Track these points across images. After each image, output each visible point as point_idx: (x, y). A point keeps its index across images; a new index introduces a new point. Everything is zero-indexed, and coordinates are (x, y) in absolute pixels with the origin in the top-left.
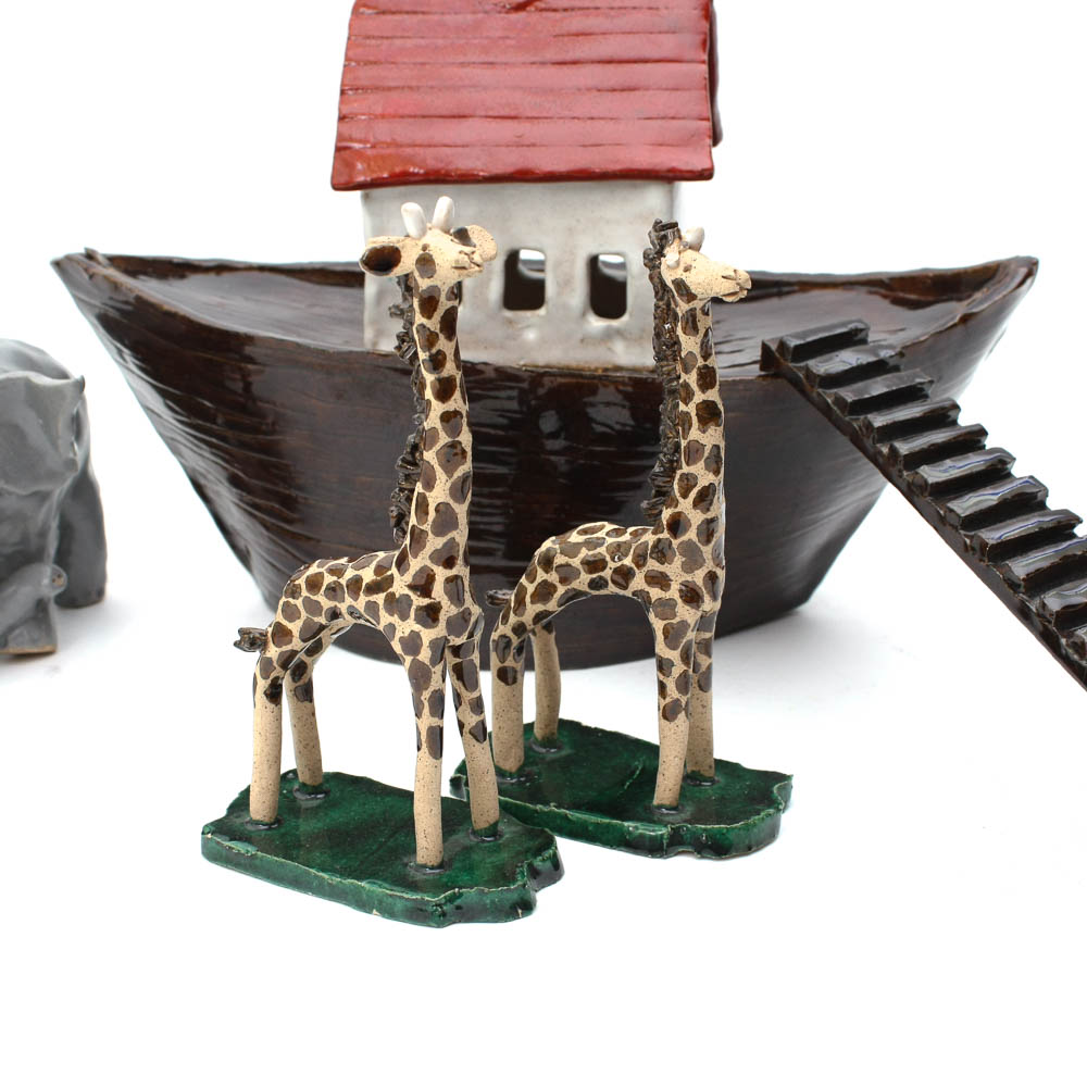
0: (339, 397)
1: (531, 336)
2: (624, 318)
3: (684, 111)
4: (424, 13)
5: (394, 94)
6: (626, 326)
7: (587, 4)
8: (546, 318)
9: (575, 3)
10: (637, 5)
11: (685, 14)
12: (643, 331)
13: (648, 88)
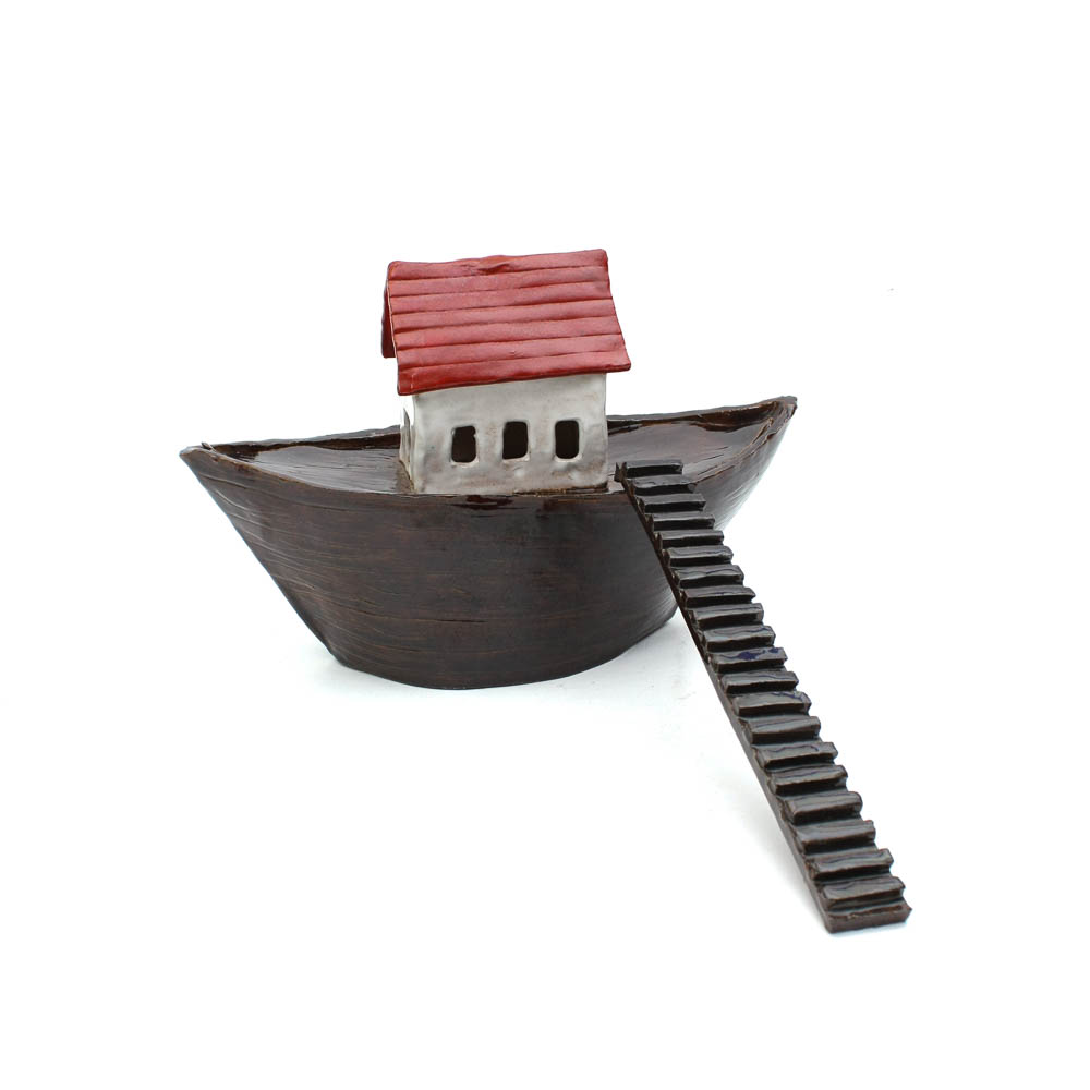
1: (520, 474)
2: (578, 458)
3: (607, 329)
4: (435, 278)
5: (430, 332)
6: (580, 462)
7: (535, 266)
8: (529, 462)
9: (527, 266)
10: (566, 264)
11: (595, 269)
12: (590, 464)
13: (583, 317)
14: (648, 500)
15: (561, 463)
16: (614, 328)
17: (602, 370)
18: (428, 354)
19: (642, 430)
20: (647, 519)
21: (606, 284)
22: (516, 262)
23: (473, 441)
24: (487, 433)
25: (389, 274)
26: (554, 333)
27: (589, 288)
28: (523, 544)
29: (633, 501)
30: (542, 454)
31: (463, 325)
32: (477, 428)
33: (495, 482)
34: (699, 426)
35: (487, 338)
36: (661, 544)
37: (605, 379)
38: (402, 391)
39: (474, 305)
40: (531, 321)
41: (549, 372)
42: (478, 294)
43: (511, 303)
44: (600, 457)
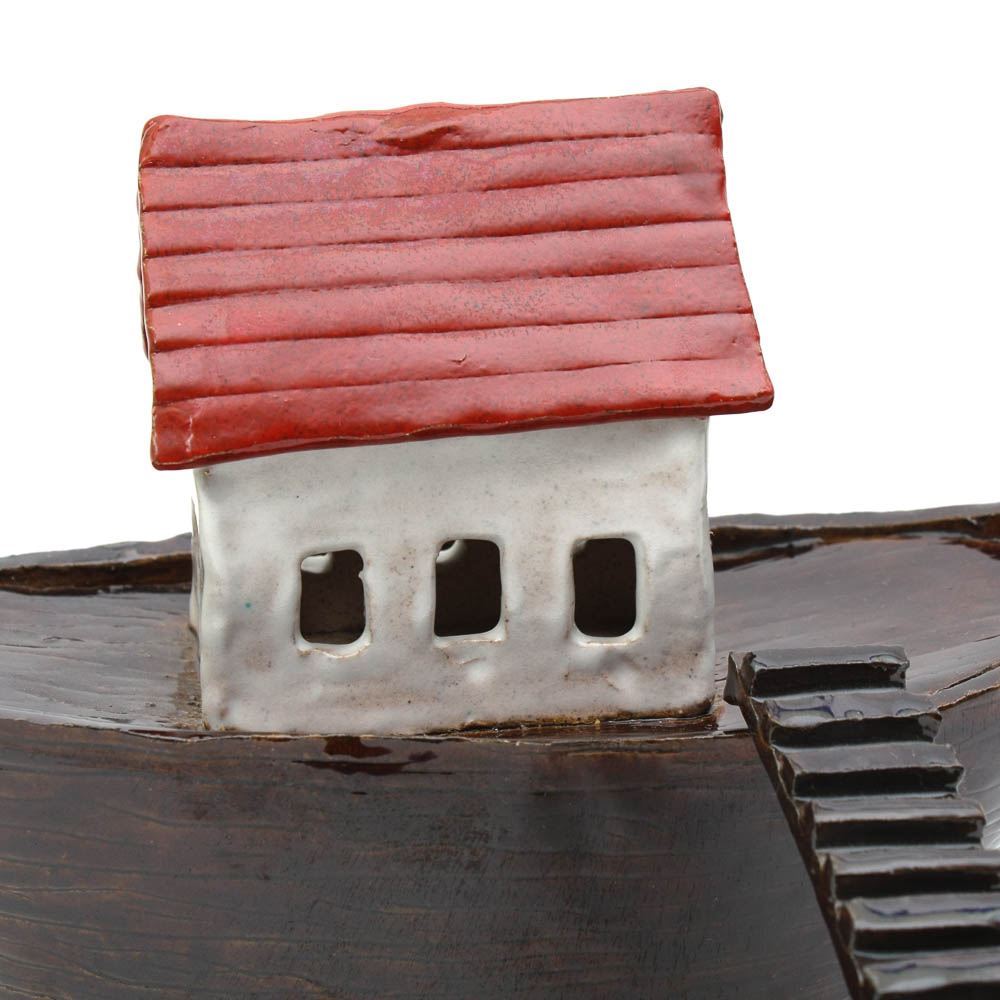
0: (199, 814)
1: (479, 675)
2: (634, 635)
3: (712, 300)
4: (263, 161)
5: (241, 303)
6: (639, 644)
7: (529, 132)
8: (505, 646)
9: (505, 135)
10: (607, 128)
11: (686, 142)
12: (666, 653)
13: (649, 266)
14: (804, 760)
15: (589, 647)
16: (731, 297)
17: (698, 409)
18: (233, 363)
19: (821, 556)
20: (799, 812)
21: (712, 180)
22: (476, 123)
23: (358, 589)
24: (393, 569)
25: (144, 151)
26: (572, 311)
27: (669, 192)
28: (474, 865)
29: (767, 759)
30: (537, 624)
31: (329, 287)
32: (367, 555)
33: (413, 696)
34: (970, 545)
35: (392, 321)
36: (833, 886)
37: (704, 431)
38: (167, 459)
39: (363, 234)
40: (512, 276)
41: (550, 413)
42: (373, 205)
43: (462, 228)
44: (691, 635)
